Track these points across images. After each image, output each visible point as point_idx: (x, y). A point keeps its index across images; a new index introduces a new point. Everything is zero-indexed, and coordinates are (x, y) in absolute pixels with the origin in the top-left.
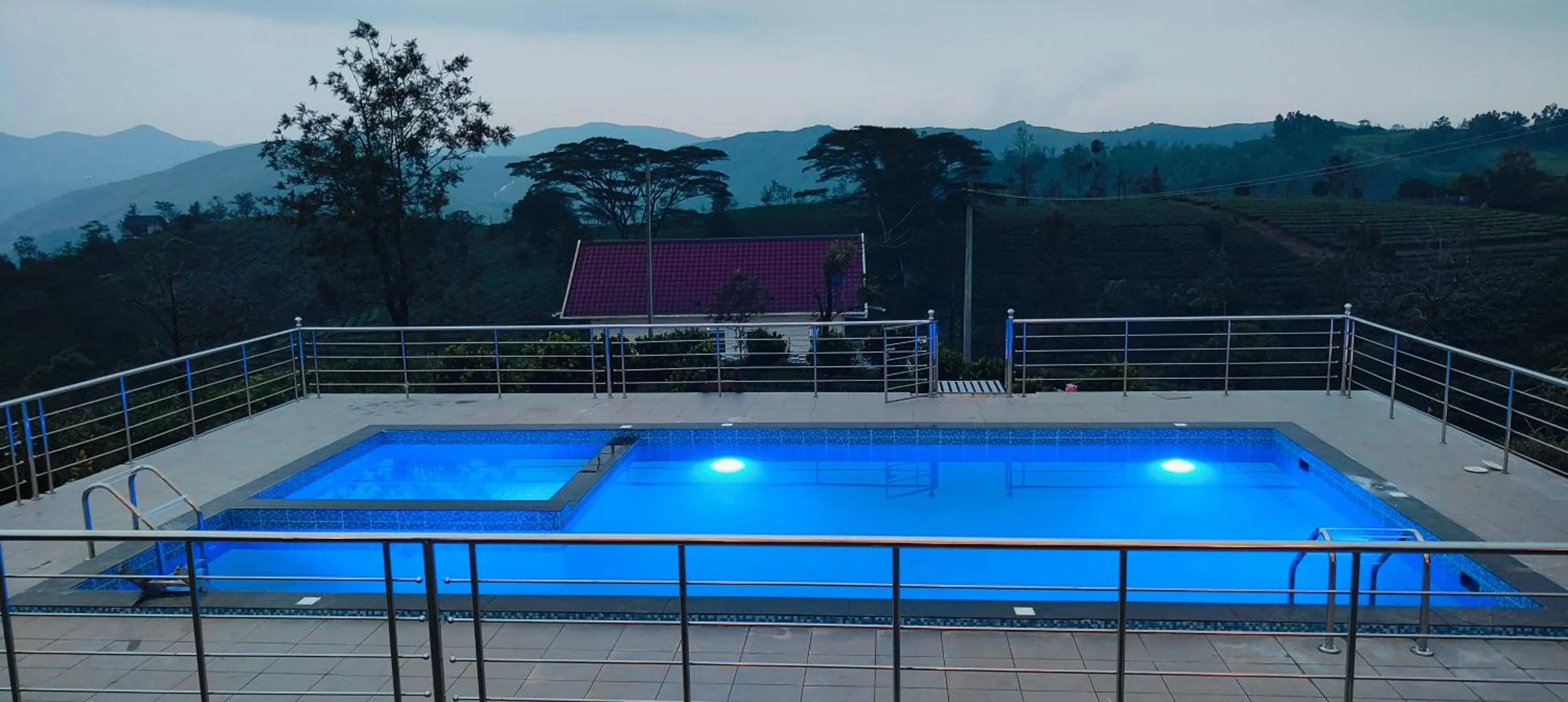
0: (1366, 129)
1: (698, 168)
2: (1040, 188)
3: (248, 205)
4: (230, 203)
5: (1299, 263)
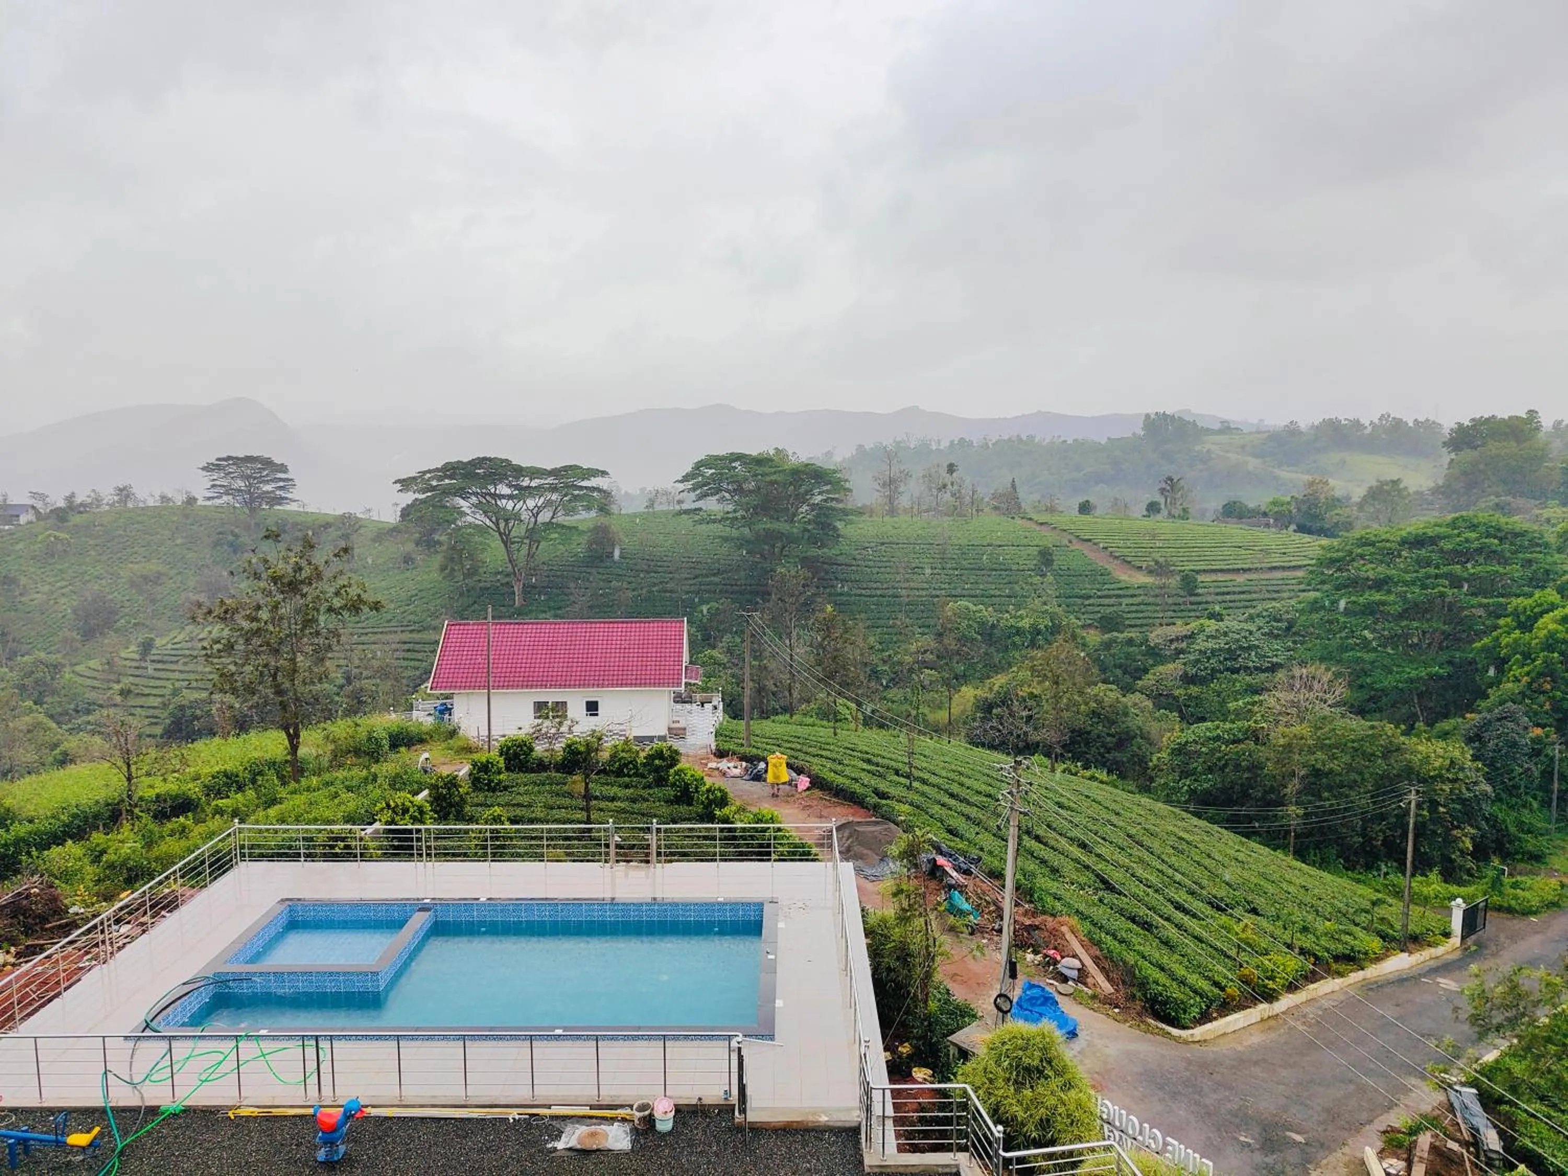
0: (1226, 429)
1: (582, 484)
2: (904, 501)
3: (127, 496)
4: (108, 494)
5: (1119, 586)
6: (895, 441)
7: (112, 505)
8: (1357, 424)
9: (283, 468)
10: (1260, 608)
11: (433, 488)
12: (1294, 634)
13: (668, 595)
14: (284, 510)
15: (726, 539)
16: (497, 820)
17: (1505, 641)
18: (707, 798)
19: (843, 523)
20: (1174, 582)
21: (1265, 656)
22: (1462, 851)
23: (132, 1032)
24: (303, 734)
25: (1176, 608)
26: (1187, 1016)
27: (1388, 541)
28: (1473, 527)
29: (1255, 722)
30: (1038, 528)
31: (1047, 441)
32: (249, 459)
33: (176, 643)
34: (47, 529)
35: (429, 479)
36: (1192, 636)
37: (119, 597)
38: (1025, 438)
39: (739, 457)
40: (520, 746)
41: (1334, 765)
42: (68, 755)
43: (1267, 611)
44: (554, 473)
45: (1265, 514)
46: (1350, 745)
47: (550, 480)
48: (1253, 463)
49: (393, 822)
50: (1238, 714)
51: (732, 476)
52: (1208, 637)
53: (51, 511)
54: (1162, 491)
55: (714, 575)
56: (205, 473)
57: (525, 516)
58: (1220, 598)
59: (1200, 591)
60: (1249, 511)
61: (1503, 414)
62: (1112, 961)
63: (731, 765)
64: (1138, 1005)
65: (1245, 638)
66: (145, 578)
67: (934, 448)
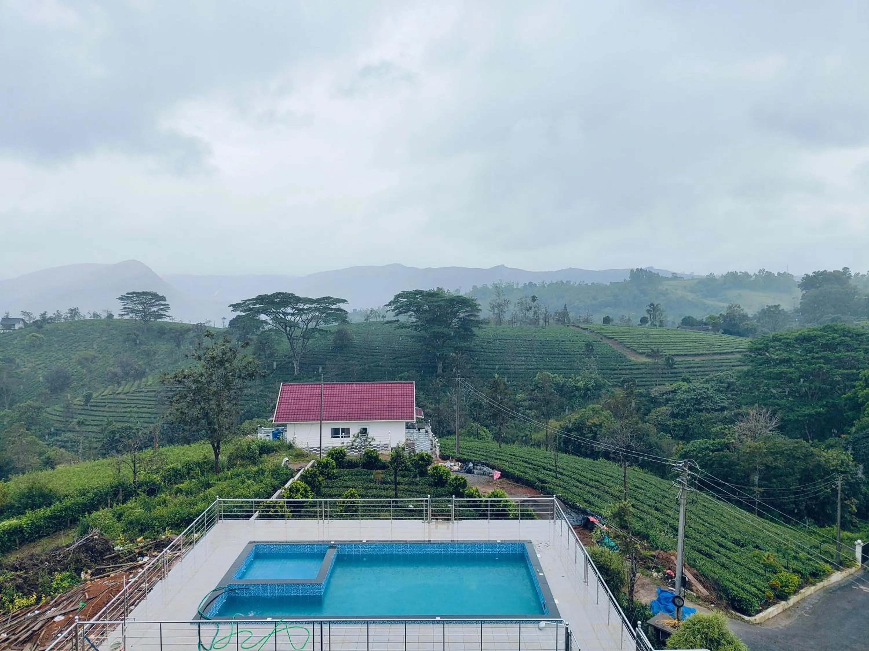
0: (675, 277)
1: (332, 307)
2: (507, 317)
3: (76, 314)
4: (65, 312)
5: (631, 363)
6: (494, 284)
7: (66, 319)
8: (746, 275)
9: (163, 298)
10: (711, 375)
11: (251, 309)
12: (731, 391)
13: (380, 368)
14: (163, 322)
15: (413, 337)
16: (352, 496)
17: (861, 394)
18: (456, 483)
19: (478, 329)
20: (661, 361)
21: (716, 403)
22: (850, 512)
23: (193, 620)
24: (222, 447)
25: (664, 375)
26: (753, 609)
27: (788, 339)
28: (835, 331)
29: (728, 439)
30: (583, 331)
31: (578, 283)
32: (145, 293)
33: (103, 396)
34: (31, 332)
35: (249, 305)
36: (674, 391)
37: (70, 369)
38: (565, 282)
39: (420, 292)
40: (339, 453)
41: (778, 464)
42: (50, 459)
43: (716, 377)
44: (317, 301)
45: (706, 324)
46: (785, 452)
47: (315, 305)
48: (691, 296)
49: (290, 497)
50: (716, 435)
51: (416, 303)
52: (684, 392)
53: (33, 322)
54: (648, 311)
55: (405, 357)
56: (120, 301)
57: (301, 324)
58: (687, 370)
59: (675, 366)
60: (697, 322)
61: (830, 270)
62: (705, 576)
63: (452, 464)
64: (725, 602)
65: (705, 392)
66: (86, 359)
67: (515, 287)
